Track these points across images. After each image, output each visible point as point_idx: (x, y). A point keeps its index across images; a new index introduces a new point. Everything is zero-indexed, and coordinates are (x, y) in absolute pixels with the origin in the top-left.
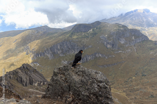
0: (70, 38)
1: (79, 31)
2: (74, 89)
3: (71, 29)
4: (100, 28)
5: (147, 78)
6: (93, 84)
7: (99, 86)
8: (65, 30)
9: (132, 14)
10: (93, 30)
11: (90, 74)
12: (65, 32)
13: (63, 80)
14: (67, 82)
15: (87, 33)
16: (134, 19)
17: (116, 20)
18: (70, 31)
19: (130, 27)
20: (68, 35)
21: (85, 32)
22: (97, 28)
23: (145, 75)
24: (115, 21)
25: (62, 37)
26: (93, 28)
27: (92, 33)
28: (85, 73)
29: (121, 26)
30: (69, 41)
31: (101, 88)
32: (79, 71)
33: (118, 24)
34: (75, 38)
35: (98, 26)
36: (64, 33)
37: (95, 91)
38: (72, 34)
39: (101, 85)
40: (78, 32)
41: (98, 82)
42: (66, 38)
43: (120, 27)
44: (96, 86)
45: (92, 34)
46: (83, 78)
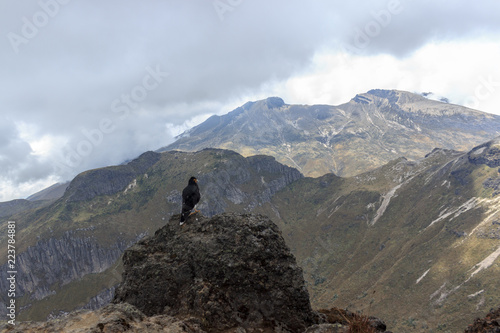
0: (65, 226)
1: (93, 194)
2: (207, 263)
3: (60, 195)
4: (160, 172)
5: (330, 286)
6: (248, 238)
7: (260, 237)
8: (40, 202)
9: (241, 116)
10: (140, 182)
11: (233, 221)
12: (42, 210)
13: (167, 261)
14: (180, 261)
15: (122, 196)
16: (251, 129)
17: (203, 141)
18: (60, 200)
19: (247, 152)
20: (55, 218)
21: (113, 193)
22: (150, 174)
23: (323, 280)
24: (199, 142)
25: (30, 227)
26: (139, 174)
27: (139, 190)
28: (220, 223)
29: (221, 154)
30: (64, 237)
31: (266, 238)
32: (203, 225)
33: (211, 149)
34: (81, 219)
35: (154, 166)
36: (38, 211)
37: (255, 250)
38: (69, 208)
39: (264, 233)
40: (89, 200)
41: (256, 231)
42: (49, 227)
43: (219, 157)
44: (255, 239)
45: (139, 193)
46: (220, 234)
